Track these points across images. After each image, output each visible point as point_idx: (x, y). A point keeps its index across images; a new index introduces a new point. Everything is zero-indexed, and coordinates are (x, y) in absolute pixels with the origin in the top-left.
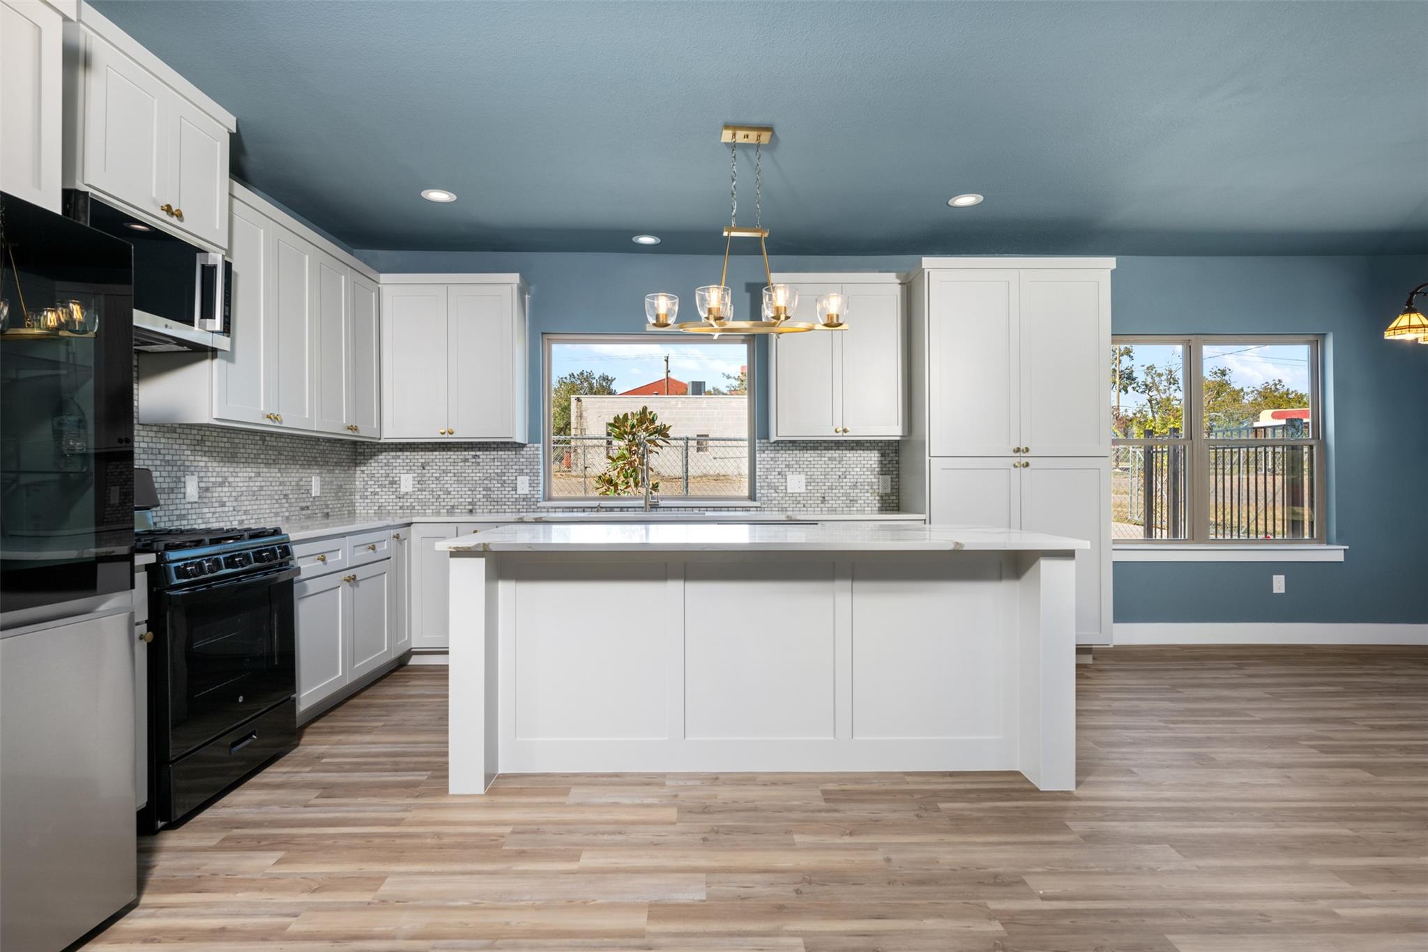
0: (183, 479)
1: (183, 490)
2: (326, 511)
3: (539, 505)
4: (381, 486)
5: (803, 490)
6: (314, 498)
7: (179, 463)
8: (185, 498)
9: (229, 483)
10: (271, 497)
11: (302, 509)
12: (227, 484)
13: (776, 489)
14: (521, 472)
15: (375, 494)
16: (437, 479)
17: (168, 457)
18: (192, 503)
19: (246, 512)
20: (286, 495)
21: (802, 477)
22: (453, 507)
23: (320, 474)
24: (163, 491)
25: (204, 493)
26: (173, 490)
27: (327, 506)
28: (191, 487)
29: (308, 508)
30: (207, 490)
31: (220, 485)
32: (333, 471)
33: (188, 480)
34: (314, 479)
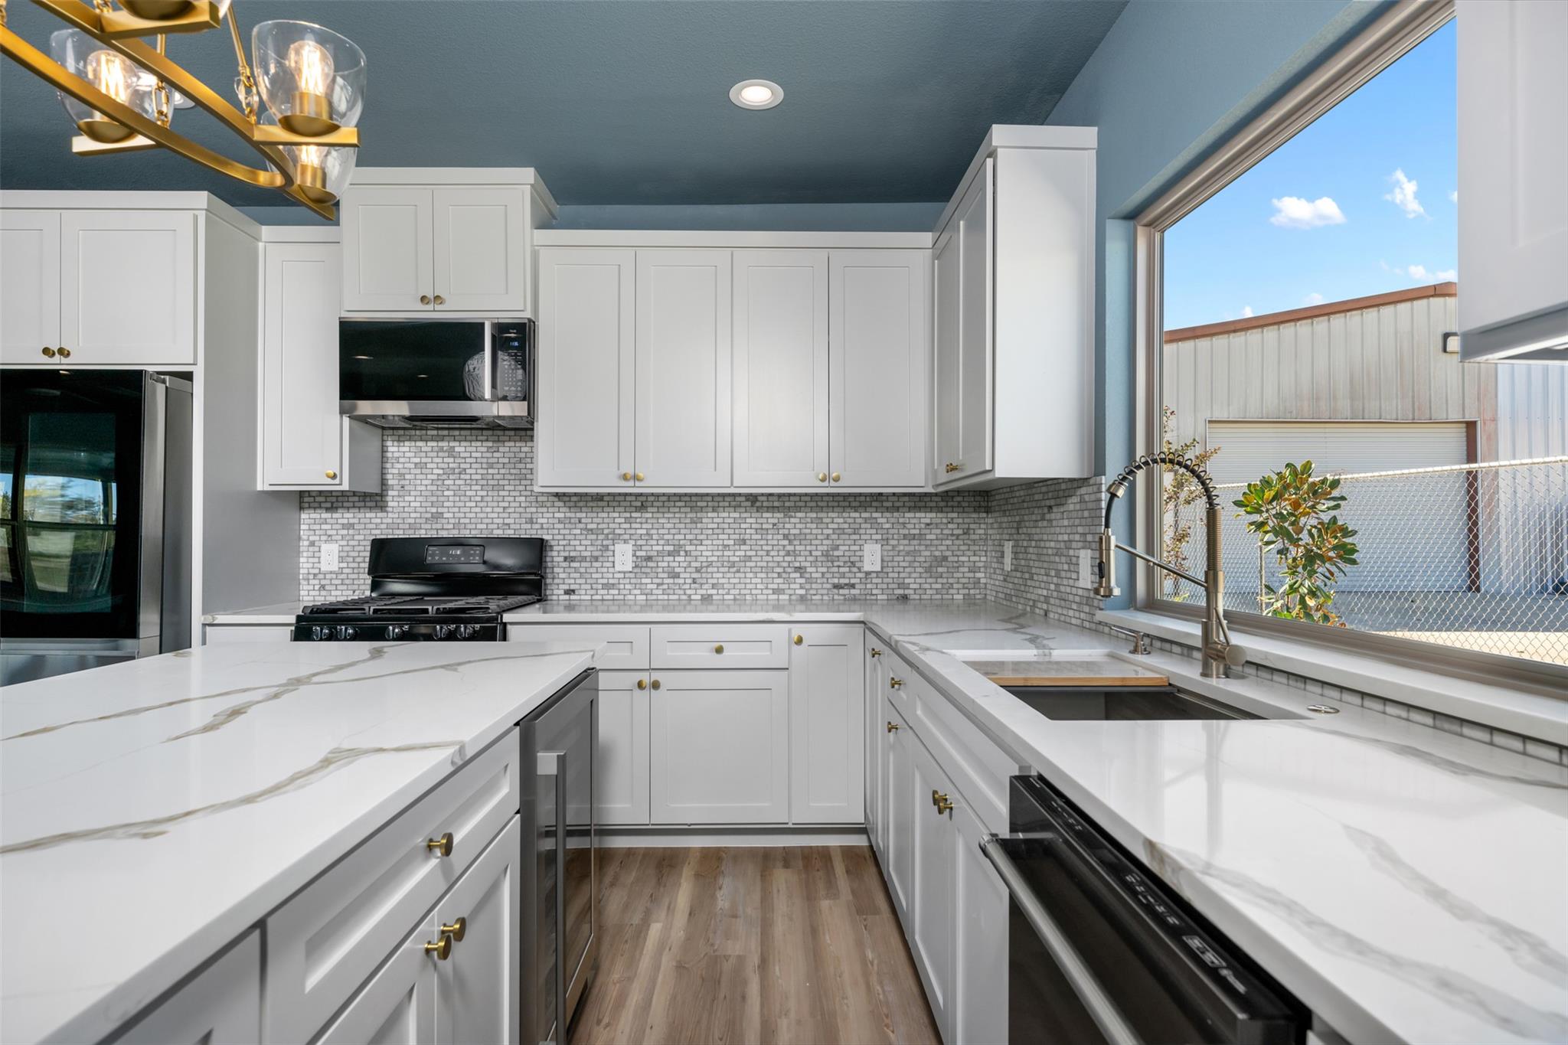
0: (611, 548)
1: (611, 559)
2: (901, 592)
6: (868, 573)
7: (606, 532)
8: (614, 567)
9: (686, 552)
10: (768, 570)
11: (837, 586)
12: (682, 553)
17: (590, 526)
18: (624, 573)
19: (714, 586)
20: (798, 569)
23: (885, 541)
24: (584, 559)
25: (644, 561)
26: (596, 559)
27: (902, 585)
28: (624, 556)
29: (853, 586)
30: (649, 558)
31: (670, 554)
32: (921, 537)
33: (619, 547)
34: (867, 547)
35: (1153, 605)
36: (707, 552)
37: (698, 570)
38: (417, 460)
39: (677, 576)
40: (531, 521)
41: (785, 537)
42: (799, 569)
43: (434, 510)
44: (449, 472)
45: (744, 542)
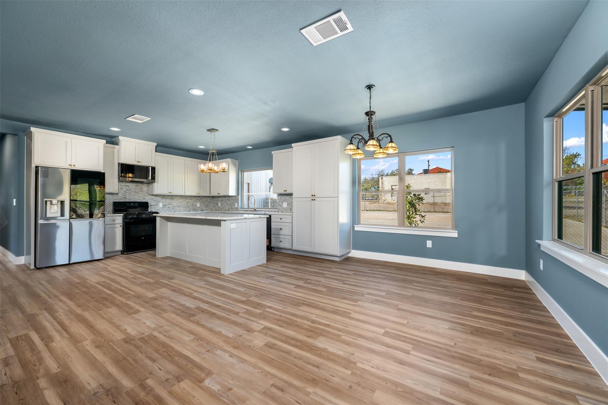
3: (239, 209)
4: (216, 205)
5: (286, 207)
6: (198, 207)
7: (158, 201)
8: (159, 207)
9: (171, 204)
10: (184, 207)
11: (194, 209)
13: (281, 206)
14: (236, 202)
15: (215, 207)
16: (224, 204)
17: (155, 200)
18: (161, 208)
21: (286, 203)
22: (226, 210)
23: (200, 203)
24: (154, 205)
25: (164, 206)
26: (156, 205)
27: (202, 209)
28: (161, 205)
29: (196, 209)
30: (165, 205)
31: (169, 204)
32: (205, 202)
33: (160, 203)
34: (198, 203)
35: (243, 208)
36: (175, 204)
37: (173, 207)
38: (121, 187)
39: (170, 208)
40: (144, 199)
41: (186, 202)
42: (188, 207)
43: (124, 196)
44: (127, 190)
45: (180, 203)
